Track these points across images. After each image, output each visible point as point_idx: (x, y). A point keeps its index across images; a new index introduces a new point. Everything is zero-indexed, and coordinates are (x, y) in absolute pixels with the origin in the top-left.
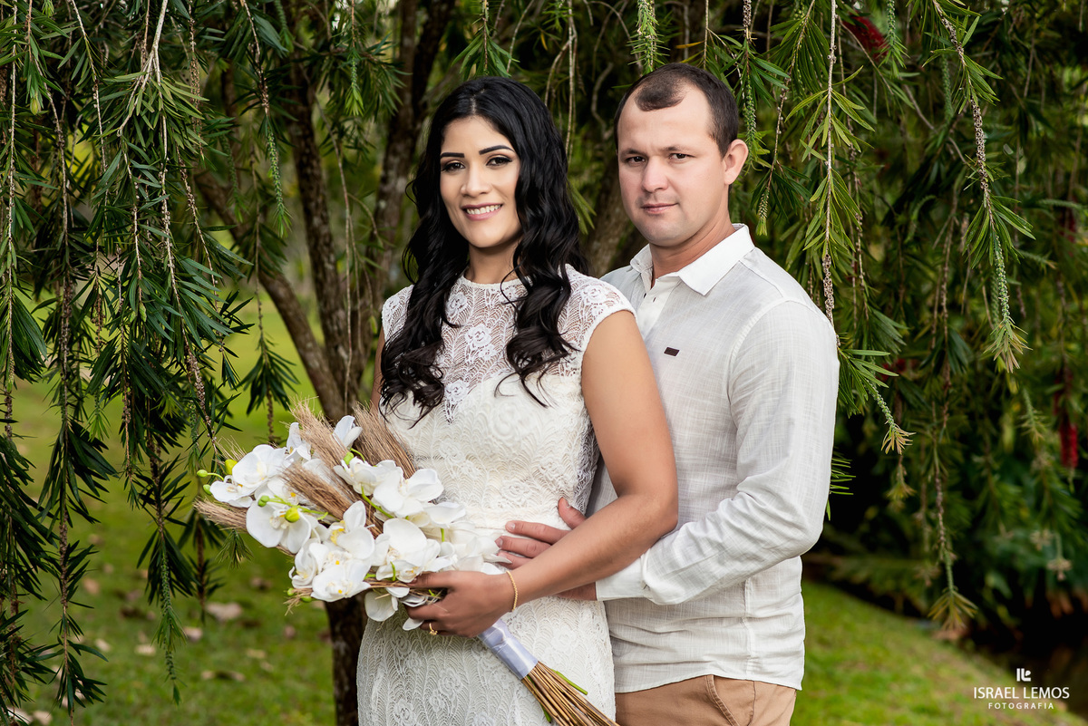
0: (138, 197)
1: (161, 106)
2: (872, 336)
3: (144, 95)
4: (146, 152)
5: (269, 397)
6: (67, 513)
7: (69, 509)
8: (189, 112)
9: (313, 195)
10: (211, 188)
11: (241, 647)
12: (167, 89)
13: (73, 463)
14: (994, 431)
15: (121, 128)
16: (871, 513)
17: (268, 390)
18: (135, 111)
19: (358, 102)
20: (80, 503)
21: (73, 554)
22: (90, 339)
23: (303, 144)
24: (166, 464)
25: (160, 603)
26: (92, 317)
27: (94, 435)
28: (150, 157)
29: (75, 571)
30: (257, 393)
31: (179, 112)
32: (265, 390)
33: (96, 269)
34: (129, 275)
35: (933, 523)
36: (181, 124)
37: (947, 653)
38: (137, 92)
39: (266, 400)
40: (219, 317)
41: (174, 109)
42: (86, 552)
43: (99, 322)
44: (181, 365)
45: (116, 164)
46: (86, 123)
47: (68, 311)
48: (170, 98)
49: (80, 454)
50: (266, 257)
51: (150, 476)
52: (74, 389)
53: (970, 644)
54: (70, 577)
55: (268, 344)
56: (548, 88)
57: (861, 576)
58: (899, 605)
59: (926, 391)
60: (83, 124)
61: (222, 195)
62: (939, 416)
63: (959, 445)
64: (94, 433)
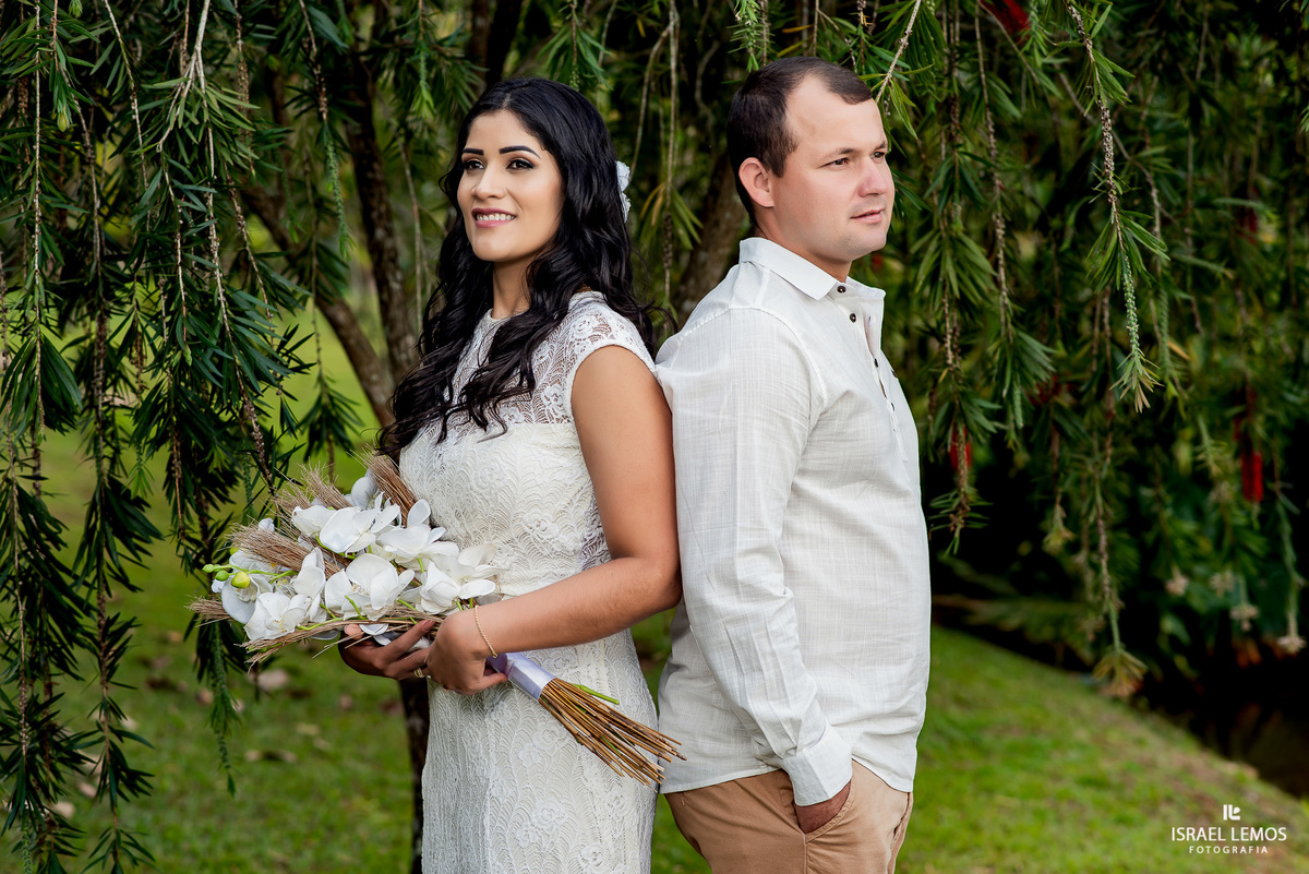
0: (181, 222)
1: (206, 117)
2: (1017, 362)
3: (186, 104)
4: (190, 170)
5: (329, 441)
6: (105, 581)
7: (107, 577)
8: (238, 123)
9: (375, 203)
10: (258, 199)
11: (289, 722)
12: (214, 97)
13: (111, 524)
14: (1165, 459)
15: (161, 142)
16: (1025, 549)
17: (329, 434)
18: (176, 123)
19: (428, 103)
20: (120, 569)
21: (113, 628)
22: (126, 381)
23: (362, 144)
24: (217, 524)
25: (212, 681)
26: (130, 357)
27: (136, 492)
28: (194, 175)
29: (115, 648)
30: (315, 437)
31: (227, 123)
32: (324, 433)
33: (134, 302)
34: (172, 309)
35: (1096, 568)
36: (228, 136)
37: (1117, 712)
38: (178, 100)
39: (326, 445)
40: (276, 355)
41: (220, 119)
42: (128, 625)
43: (139, 362)
44: (233, 412)
45: (156, 183)
46: (118, 133)
47: (102, 351)
48: (216, 107)
49: (119, 513)
50: (324, 280)
51: (199, 537)
52: (109, 439)
53: (1143, 702)
54: (110, 653)
55: (328, 383)
56: (646, 80)
57: (1013, 622)
58: (1060, 655)
59: (1087, 420)
60: (113, 135)
61: (270, 206)
62: (1102, 448)
63: (1125, 475)
64: (136, 491)
